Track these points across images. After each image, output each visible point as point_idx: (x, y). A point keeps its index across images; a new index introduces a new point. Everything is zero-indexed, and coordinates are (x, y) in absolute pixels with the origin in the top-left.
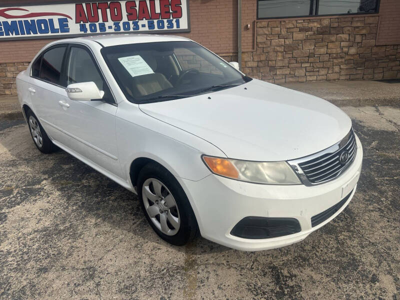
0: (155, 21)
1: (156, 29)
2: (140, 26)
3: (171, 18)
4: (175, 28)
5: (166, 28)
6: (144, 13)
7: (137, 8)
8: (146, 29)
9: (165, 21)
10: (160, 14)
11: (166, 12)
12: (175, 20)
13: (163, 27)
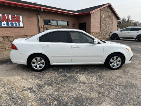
0: (10, 23)
1: (10, 26)
2: (3, 24)
3: (16, 22)
4: (18, 26)
5: (14, 26)
6: (4, 19)
7: (1, 17)
8: (6, 25)
9: (14, 23)
10: (12, 20)
11: (14, 20)
12: (18, 23)
13: (13, 25)
